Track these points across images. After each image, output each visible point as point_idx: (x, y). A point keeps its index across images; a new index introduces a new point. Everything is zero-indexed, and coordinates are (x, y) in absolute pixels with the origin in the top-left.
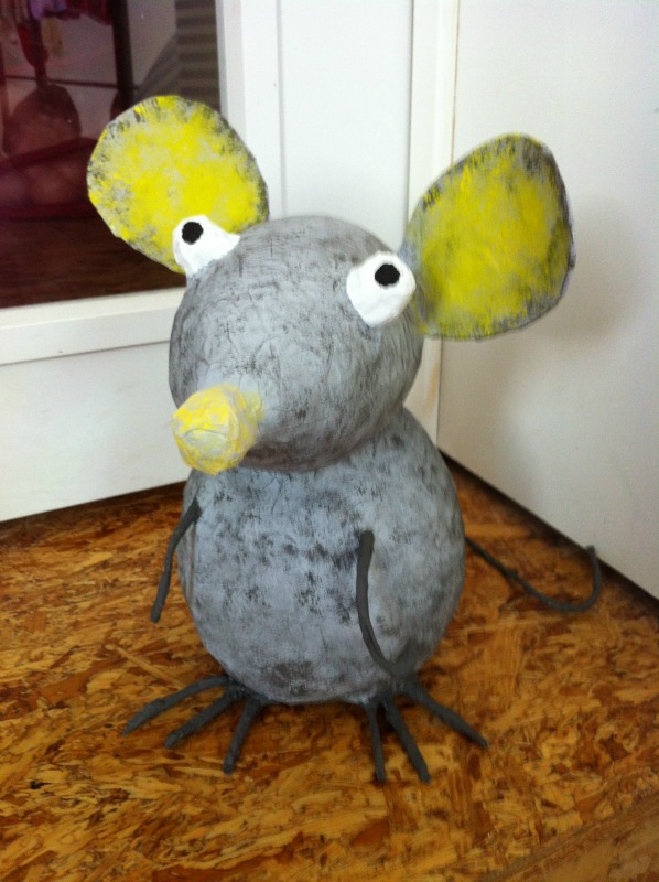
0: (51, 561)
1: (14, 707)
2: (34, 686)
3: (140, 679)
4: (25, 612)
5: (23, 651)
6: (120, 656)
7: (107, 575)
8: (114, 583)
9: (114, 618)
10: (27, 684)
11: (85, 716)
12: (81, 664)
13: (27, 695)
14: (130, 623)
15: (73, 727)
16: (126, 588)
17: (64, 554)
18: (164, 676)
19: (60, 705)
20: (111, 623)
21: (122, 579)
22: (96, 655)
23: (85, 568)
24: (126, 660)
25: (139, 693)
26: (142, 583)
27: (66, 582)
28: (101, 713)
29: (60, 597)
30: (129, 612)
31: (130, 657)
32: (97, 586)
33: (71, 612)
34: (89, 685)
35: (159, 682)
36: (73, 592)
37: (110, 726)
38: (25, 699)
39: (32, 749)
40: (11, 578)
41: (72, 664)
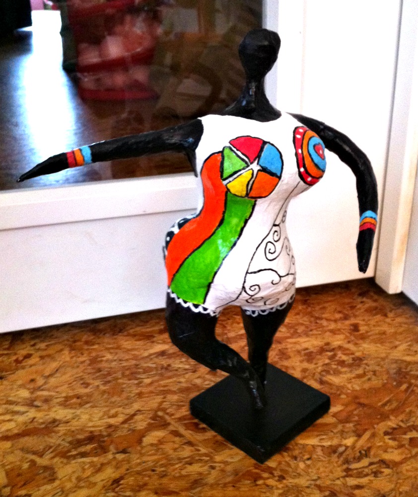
0: (129, 347)
1: (95, 448)
2: (109, 435)
3: (177, 439)
4: (109, 382)
5: (105, 409)
6: (165, 421)
7: (164, 362)
8: (168, 368)
9: (165, 392)
10: (105, 433)
11: (138, 461)
12: (141, 423)
13: (104, 442)
14: (175, 397)
15: (131, 467)
16: (176, 372)
17: (138, 343)
18: (192, 440)
19: (124, 451)
20: (162, 396)
21: (173, 365)
22: (151, 418)
23: (151, 355)
24: (169, 424)
25: (175, 450)
26: (186, 369)
27: (138, 363)
28: (150, 460)
29: (133, 373)
30: (175, 389)
31: (172, 422)
32: (156, 368)
33: (138, 385)
34: (144, 439)
35: (190, 443)
36: (141, 370)
37: (153, 471)
38: (103, 444)
39: (103, 480)
40: (104, 357)
41: (135, 423)
